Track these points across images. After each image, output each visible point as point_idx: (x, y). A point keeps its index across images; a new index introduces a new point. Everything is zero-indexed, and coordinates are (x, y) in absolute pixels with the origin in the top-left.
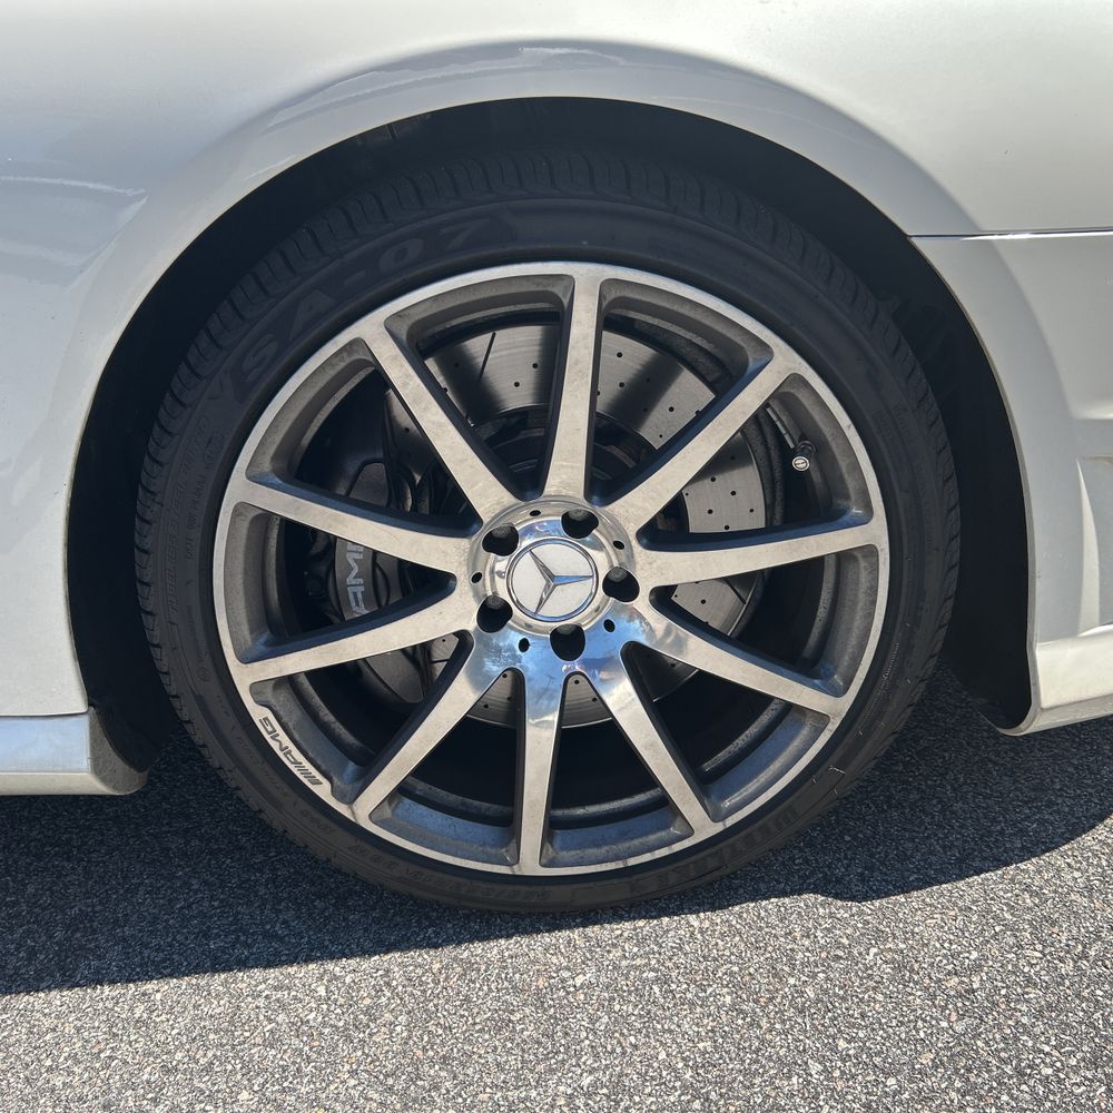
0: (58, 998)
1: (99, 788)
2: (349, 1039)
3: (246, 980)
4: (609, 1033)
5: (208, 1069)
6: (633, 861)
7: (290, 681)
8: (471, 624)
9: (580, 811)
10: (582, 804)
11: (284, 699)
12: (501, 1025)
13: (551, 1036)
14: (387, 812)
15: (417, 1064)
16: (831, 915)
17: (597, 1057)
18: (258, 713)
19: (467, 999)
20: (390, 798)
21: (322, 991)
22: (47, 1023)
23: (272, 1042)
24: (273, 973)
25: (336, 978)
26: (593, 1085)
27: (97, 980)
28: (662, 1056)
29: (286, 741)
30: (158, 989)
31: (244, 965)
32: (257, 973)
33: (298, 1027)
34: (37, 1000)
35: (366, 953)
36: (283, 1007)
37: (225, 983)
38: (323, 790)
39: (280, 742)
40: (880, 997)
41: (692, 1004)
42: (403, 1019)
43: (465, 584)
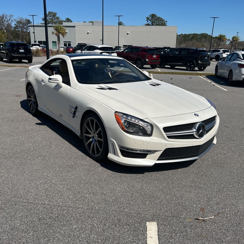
1: (80, 137)
7: (85, 136)
29: (84, 139)
38: (85, 143)
43: (92, 134)
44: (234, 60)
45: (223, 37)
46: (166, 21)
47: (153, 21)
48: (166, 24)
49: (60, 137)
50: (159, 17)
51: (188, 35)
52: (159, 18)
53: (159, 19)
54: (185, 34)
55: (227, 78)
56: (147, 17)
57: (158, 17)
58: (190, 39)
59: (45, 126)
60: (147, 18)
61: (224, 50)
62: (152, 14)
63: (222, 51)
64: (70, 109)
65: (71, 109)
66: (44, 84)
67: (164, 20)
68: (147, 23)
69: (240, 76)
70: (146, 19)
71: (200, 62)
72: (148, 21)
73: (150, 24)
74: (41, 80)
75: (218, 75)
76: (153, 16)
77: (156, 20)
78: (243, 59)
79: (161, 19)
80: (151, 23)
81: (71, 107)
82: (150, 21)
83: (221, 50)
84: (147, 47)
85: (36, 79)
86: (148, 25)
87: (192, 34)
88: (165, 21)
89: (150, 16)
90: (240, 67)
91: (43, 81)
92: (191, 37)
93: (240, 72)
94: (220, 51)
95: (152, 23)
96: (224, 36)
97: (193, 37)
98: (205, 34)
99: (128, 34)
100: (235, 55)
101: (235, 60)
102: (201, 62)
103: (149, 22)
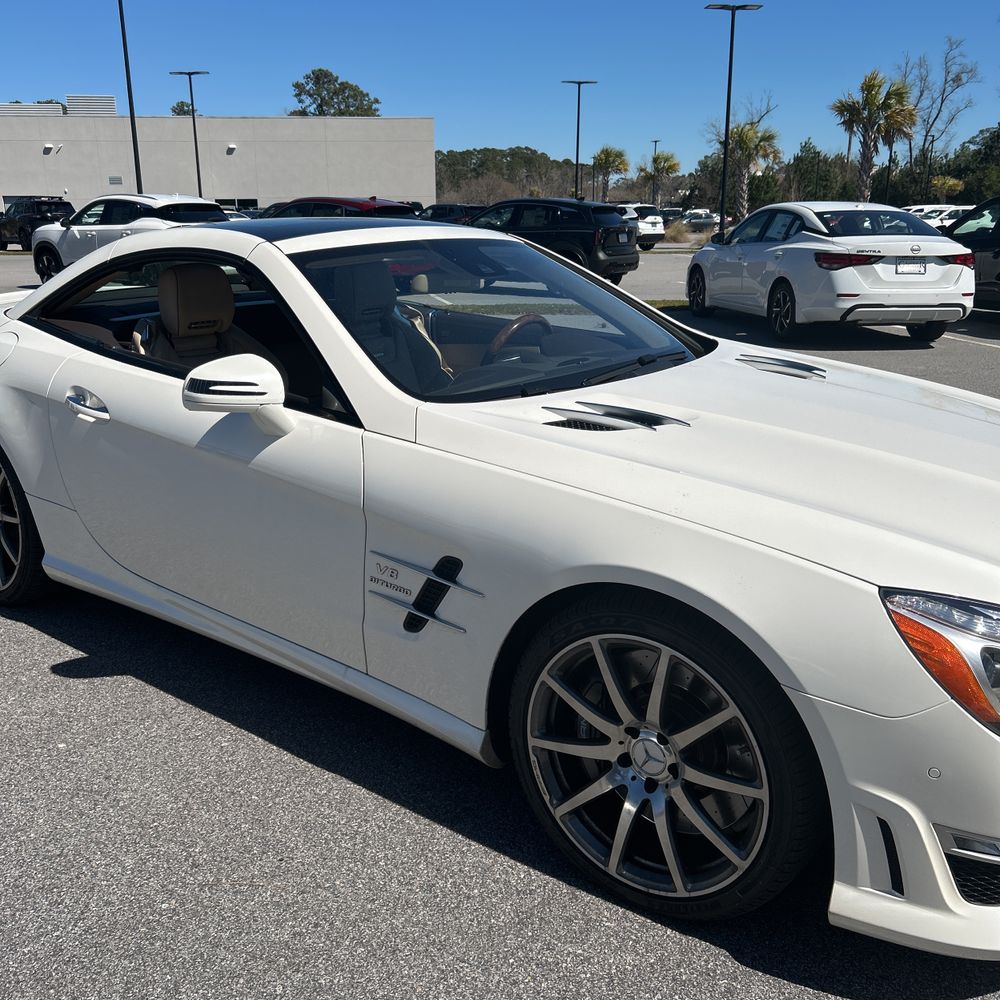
0: (446, 831)
1: (480, 758)
2: (518, 895)
3: (502, 858)
4: (601, 945)
5: (472, 877)
6: (651, 891)
7: (550, 752)
8: (614, 759)
9: (643, 861)
10: (646, 859)
11: (545, 758)
12: (569, 920)
13: (581, 933)
14: (567, 818)
15: (532, 914)
16: (724, 962)
17: (589, 948)
18: (533, 758)
19: (565, 907)
20: (570, 813)
21: (522, 876)
22: (437, 836)
23: (496, 881)
24: (512, 861)
25: (530, 874)
26: (580, 954)
27: (459, 831)
28: (611, 961)
29: (539, 773)
30: (475, 845)
31: (505, 854)
32: (507, 858)
33: (506, 882)
34: (438, 827)
35: (545, 872)
36: (507, 873)
37: (495, 856)
38: (547, 798)
39: (537, 772)
40: (709, 995)
41: (638, 954)
42: (539, 899)
43: (614, 743)
44: (786, 238)
45: (617, 156)
46: (377, 101)
47: (323, 99)
48: (378, 110)
49: (287, 756)
50: (347, 83)
51: (464, 153)
52: (345, 86)
53: (346, 88)
54: (451, 152)
55: (765, 315)
56: (297, 84)
57: (342, 84)
58: (475, 170)
59: (130, 682)
60: (297, 86)
61: (639, 205)
62: (317, 68)
63: (636, 209)
64: (386, 577)
65: (394, 573)
66: (106, 416)
67: (367, 95)
68: (299, 107)
69: (832, 304)
70: (293, 91)
71: (601, 256)
72: (303, 97)
73: (312, 109)
74: (69, 393)
75: (707, 304)
76: (321, 77)
77: (336, 93)
78: (826, 231)
79: (355, 89)
80: (315, 106)
81: (384, 562)
82: (311, 96)
83: (630, 205)
84: (374, 198)
85: (16, 389)
86: (303, 113)
87: (479, 152)
88: (372, 99)
89: (308, 77)
90: (825, 265)
91: (80, 395)
92: (475, 164)
93: (830, 285)
94: (626, 212)
95: (320, 106)
96: (620, 155)
97: (482, 164)
98: (527, 148)
99: (230, 151)
100: (779, 216)
101: (790, 240)
102: (608, 255)
103: (308, 101)
